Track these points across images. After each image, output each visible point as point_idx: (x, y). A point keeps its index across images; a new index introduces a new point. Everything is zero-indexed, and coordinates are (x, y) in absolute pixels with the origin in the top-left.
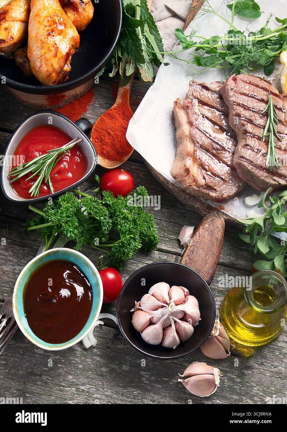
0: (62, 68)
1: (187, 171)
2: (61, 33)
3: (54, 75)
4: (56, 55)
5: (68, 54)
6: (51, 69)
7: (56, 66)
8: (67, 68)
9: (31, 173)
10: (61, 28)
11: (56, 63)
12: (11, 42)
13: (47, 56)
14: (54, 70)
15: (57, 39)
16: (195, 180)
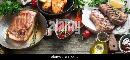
0: (61, 11)
1: (101, 26)
2: (60, 3)
3: (59, 12)
4: (59, 8)
5: (62, 7)
6: (58, 11)
7: (59, 10)
8: (62, 11)
9: (63, 33)
10: (60, 2)
11: (59, 9)
12: (48, 7)
13: (57, 8)
14: (59, 11)
15: (59, 4)
16: (104, 28)
